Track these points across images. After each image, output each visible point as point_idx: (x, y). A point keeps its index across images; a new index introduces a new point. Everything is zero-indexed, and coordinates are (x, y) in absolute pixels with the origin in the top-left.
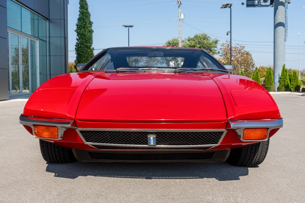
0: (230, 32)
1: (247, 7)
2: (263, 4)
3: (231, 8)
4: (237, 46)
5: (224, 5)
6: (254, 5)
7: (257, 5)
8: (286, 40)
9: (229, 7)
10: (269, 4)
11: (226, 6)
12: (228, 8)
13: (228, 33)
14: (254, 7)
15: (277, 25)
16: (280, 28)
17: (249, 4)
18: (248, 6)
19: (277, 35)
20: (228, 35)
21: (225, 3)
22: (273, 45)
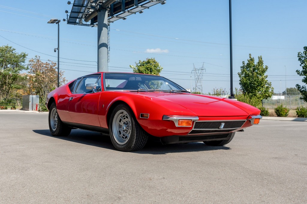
0: (58, 49)
1: (68, 24)
2: (84, 23)
3: (58, 24)
4: (48, 62)
5: (52, 20)
6: (75, 23)
7: (78, 23)
8: (109, 61)
9: (57, 23)
10: (90, 24)
11: (53, 22)
12: (55, 23)
13: (55, 50)
14: (75, 25)
15: (100, 46)
16: (104, 49)
17: (71, 21)
18: (69, 22)
19: (101, 56)
20: (55, 51)
21: (53, 19)
22: (97, 65)
